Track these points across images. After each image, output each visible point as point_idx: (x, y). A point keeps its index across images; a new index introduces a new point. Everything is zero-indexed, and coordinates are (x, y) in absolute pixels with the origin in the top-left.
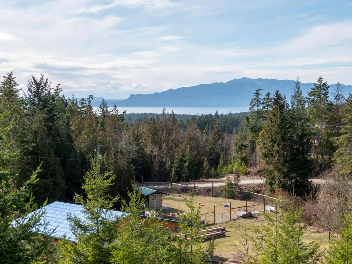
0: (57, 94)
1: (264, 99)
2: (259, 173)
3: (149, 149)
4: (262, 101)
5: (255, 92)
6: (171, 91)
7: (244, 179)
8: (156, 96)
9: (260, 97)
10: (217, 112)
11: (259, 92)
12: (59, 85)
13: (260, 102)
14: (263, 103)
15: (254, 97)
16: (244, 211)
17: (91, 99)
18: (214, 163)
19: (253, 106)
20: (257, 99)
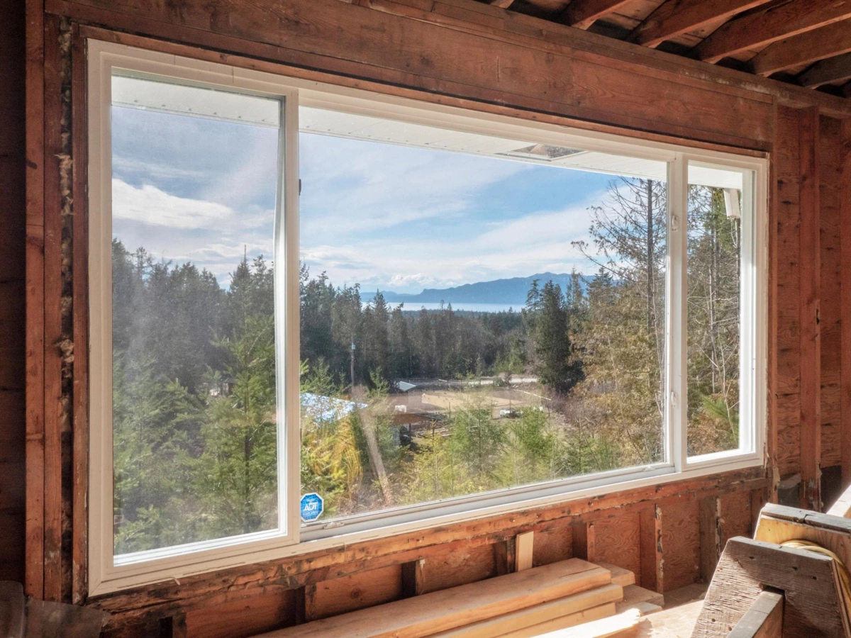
0: (322, 282)
1: (542, 290)
2: (534, 373)
3: (418, 344)
4: (540, 293)
5: (533, 282)
6: (467, 286)
7: (515, 378)
8: (452, 291)
9: (537, 287)
10: (511, 308)
11: (537, 283)
12: (325, 272)
13: (537, 293)
14: (541, 295)
15: (532, 288)
16: (508, 410)
17: (358, 288)
18: (489, 360)
19: (531, 297)
20: (535, 291)
